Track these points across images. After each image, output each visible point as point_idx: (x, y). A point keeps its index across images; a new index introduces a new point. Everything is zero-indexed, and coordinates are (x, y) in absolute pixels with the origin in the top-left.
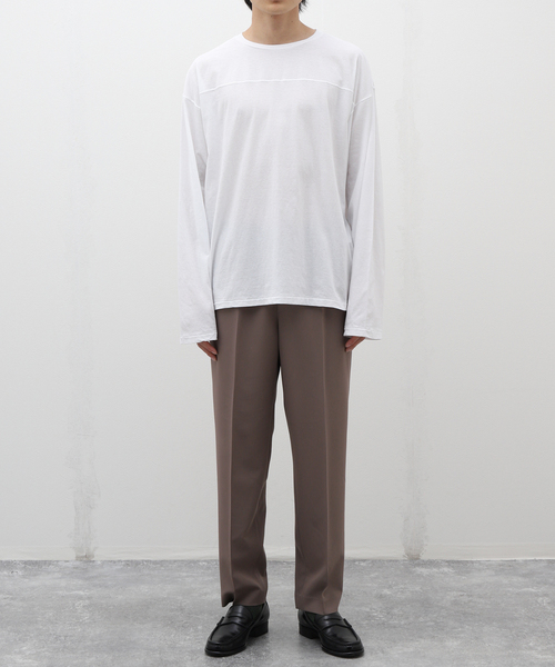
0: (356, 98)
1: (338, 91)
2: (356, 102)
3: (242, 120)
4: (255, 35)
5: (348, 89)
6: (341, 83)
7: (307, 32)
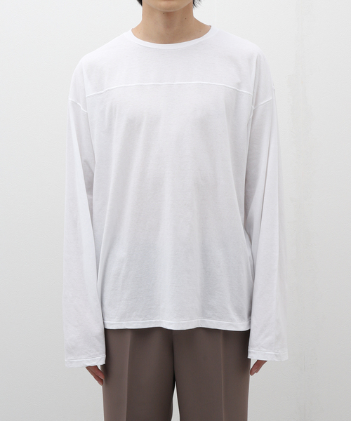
0: (256, 101)
1: (236, 95)
2: (256, 105)
3: (133, 127)
4: (145, 33)
5: (247, 92)
6: (239, 85)
7: (201, 29)
